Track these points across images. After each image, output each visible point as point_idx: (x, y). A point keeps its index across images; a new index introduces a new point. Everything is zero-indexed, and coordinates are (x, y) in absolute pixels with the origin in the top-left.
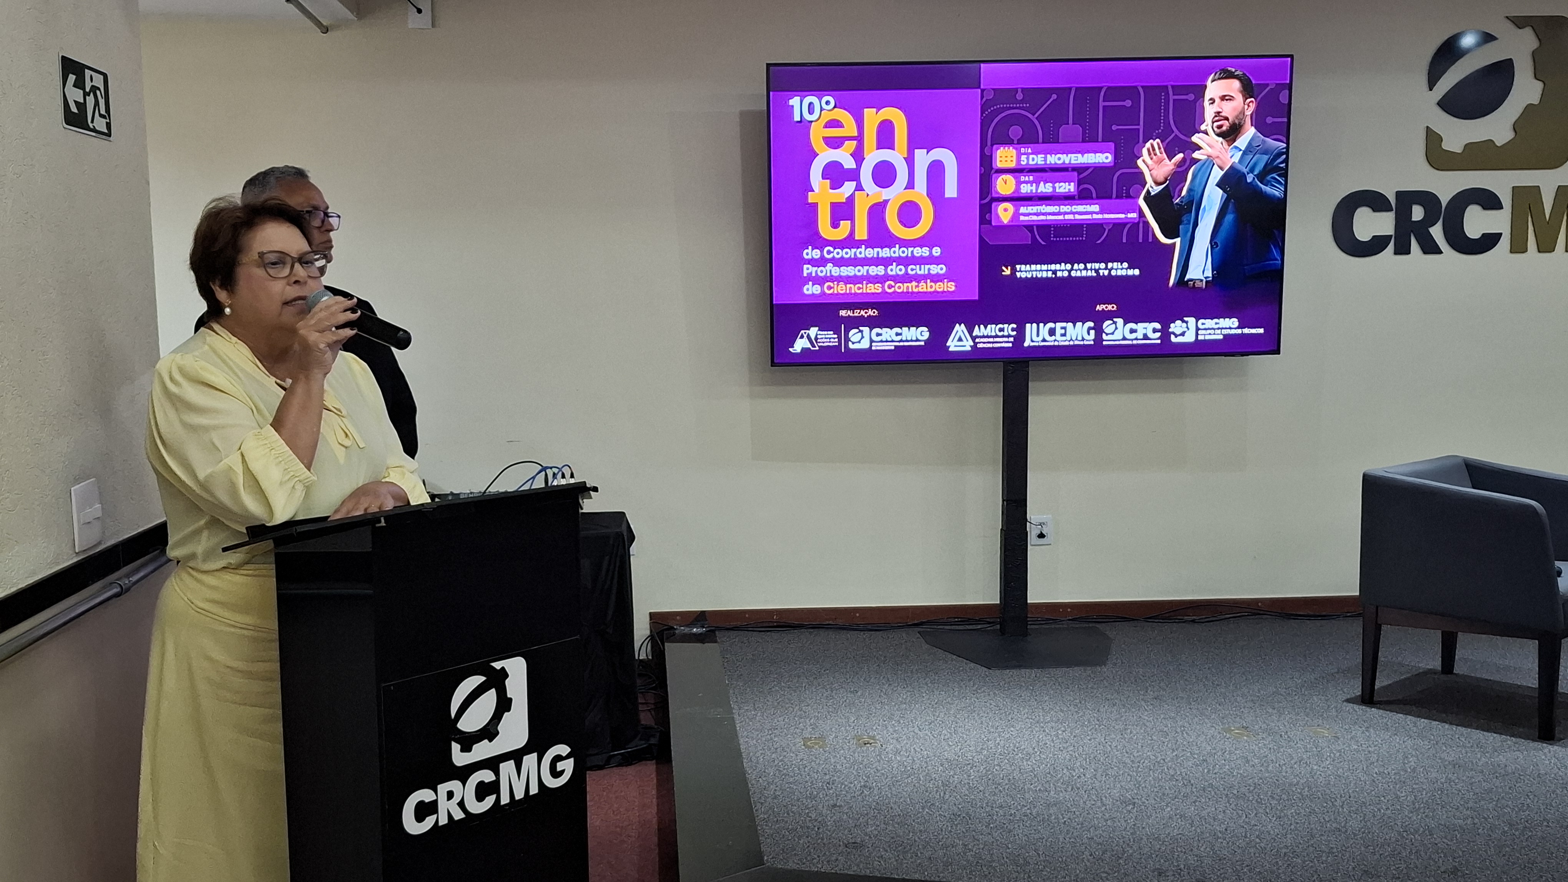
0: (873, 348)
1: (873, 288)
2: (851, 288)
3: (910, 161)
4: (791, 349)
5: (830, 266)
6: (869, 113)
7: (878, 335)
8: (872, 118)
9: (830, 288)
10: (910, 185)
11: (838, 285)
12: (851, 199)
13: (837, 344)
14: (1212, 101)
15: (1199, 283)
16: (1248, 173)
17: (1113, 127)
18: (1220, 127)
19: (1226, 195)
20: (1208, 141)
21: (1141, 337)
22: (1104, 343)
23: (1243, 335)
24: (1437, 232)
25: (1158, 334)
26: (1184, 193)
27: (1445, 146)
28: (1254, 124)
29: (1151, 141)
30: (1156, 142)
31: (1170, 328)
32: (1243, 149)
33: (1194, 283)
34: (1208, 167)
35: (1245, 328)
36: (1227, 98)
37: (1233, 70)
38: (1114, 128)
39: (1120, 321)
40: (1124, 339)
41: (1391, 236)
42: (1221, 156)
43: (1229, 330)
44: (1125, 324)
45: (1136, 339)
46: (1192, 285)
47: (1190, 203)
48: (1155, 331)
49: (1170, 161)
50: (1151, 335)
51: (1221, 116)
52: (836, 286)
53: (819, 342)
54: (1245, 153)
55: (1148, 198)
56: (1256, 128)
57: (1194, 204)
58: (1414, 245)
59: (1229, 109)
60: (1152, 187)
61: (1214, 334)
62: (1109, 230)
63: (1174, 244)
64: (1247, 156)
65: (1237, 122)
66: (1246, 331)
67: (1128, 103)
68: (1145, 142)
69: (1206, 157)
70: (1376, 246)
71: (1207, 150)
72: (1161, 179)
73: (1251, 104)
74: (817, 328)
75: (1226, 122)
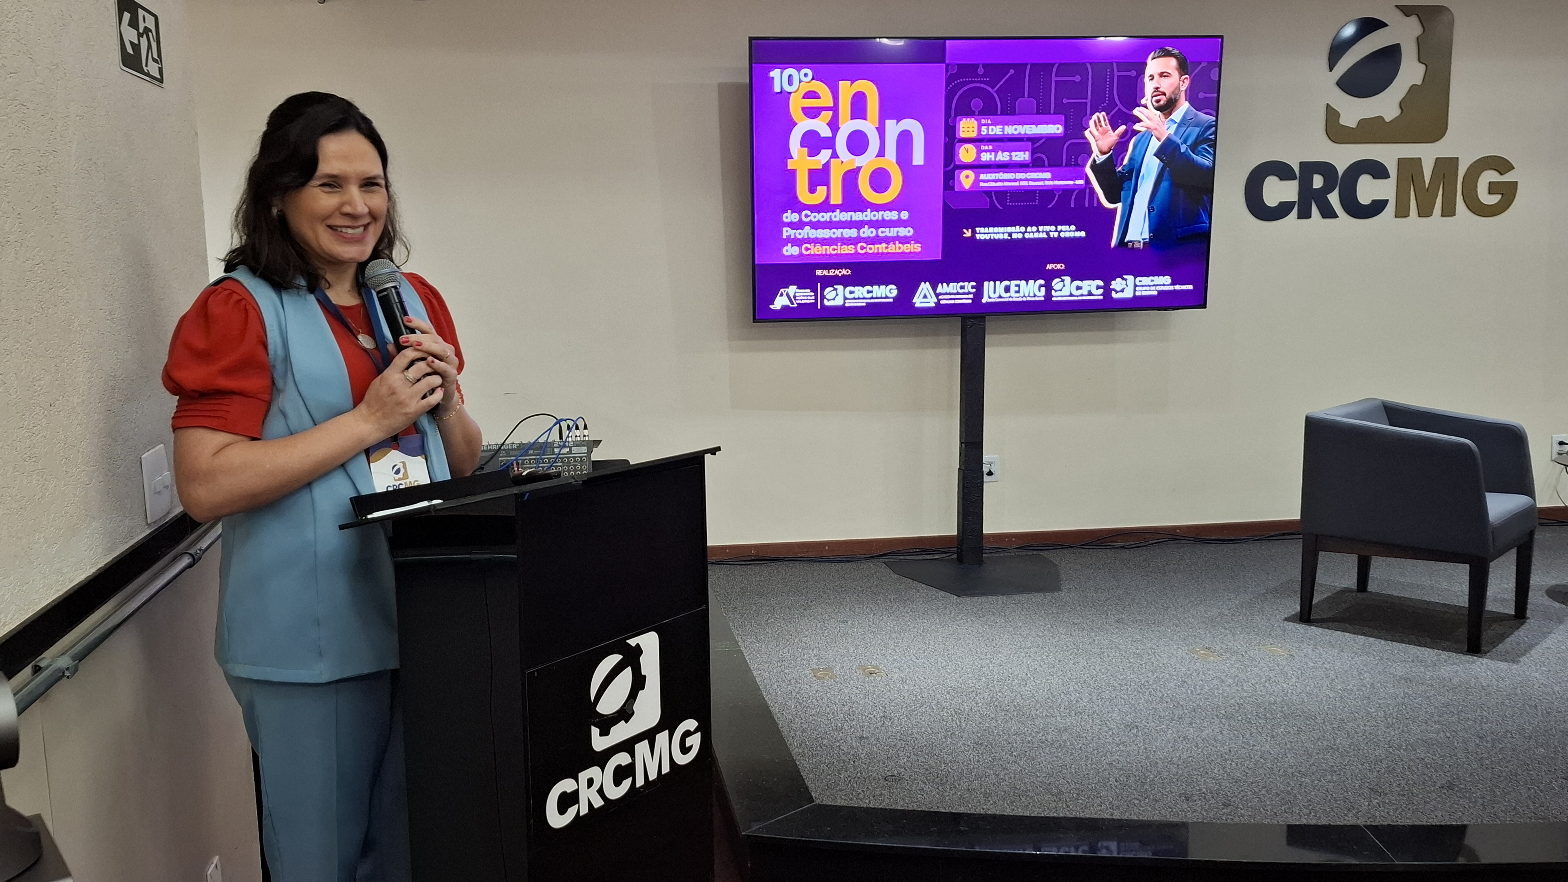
0: (847, 305)
1: (846, 249)
2: (826, 250)
3: (881, 130)
4: (771, 307)
5: (807, 228)
6: (844, 85)
7: (851, 292)
8: (847, 89)
9: (807, 249)
10: (881, 153)
11: (815, 246)
12: (827, 165)
13: (814, 301)
14: (1152, 77)
15: (1137, 244)
16: (1182, 144)
17: (1064, 99)
18: (1158, 101)
19: (1162, 164)
20: (1147, 115)
21: (1086, 293)
22: (1053, 299)
23: (1175, 291)
24: (1334, 198)
25: (1101, 291)
26: (1126, 162)
27: (1342, 121)
28: (1188, 98)
29: (1097, 114)
30: (1102, 115)
31: (1111, 285)
32: (1178, 121)
33: (1134, 244)
34: (1146, 138)
35: (1176, 285)
36: (1165, 74)
37: (1171, 49)
38: (1065, 101)
39: (1067, 279)
40: (1071, 295)
41: (1296, 202)
42: (1158, 128)
43: (1162, 287)
44: (1072, 281)
45: (1082, 295)
46: (1131, 246)
47: (1130, 172)
48: (1098, 287)
49: (1114, 132)
50: (1094, 291)
51: (1160, 92)
52: (813, 247)
53: (798, 300)
54: (1180, 125)
55: (1094, 167)
56: (1189, 103)
57: (1134, 171)
58: (1315, 210)
59: (1166, 85)
60: (1098, 156)
61: (1150, 290)
62: (1059, 195)
63: (1116, 209)
64: (1182, 128)
65: (1173, 96)
66: (1178, 287)
67: (1078, 78)
68: (1092, 114)
69: (1145, 129)
70: (1282, 210)
71: (1146, 122)
72: (1105, 149)
73: (1185, 81)
74: (796, 287)
75: (1164, 96)
